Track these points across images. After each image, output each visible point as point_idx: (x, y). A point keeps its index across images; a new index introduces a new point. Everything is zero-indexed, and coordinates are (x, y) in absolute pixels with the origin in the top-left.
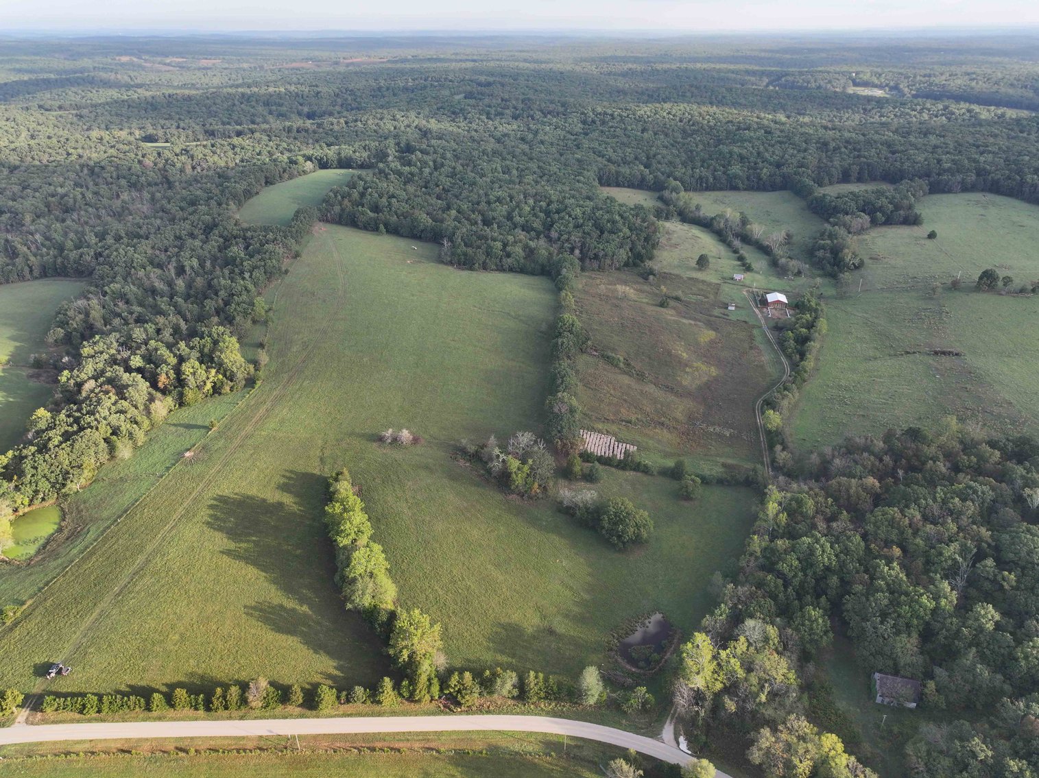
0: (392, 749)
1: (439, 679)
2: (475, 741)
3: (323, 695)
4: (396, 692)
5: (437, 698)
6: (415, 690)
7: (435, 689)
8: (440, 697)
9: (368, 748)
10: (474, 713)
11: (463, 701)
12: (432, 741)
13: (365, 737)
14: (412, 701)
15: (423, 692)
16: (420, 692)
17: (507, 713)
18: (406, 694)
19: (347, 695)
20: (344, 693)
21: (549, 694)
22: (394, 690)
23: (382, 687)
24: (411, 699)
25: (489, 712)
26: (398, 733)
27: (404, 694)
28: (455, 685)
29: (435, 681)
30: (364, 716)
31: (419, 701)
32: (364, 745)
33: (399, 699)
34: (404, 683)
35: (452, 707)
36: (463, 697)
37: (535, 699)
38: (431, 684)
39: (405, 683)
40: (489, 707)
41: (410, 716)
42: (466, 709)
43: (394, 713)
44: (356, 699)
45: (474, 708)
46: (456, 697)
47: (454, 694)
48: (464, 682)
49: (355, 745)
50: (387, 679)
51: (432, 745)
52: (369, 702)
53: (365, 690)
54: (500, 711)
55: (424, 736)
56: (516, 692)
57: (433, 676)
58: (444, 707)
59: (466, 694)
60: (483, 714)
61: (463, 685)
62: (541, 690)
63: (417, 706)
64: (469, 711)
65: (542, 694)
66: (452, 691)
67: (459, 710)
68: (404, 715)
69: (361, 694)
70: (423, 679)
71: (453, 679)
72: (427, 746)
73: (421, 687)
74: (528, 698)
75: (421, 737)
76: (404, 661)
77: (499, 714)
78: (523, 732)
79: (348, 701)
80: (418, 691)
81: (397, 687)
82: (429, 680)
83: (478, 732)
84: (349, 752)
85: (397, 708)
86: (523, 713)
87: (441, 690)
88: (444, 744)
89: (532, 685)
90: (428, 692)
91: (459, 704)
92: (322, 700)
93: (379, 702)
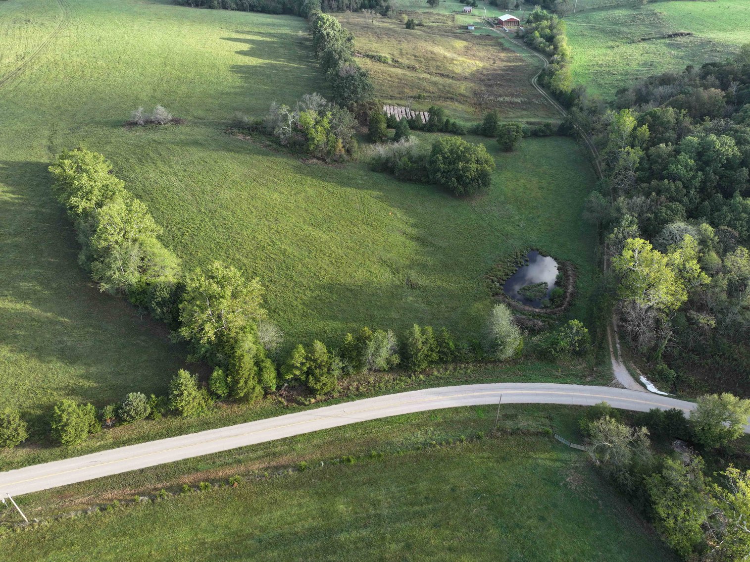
0: (213, 482)
1: (273, 362)
2: (352, 440)
3: (65, 417)
4: (204, 391)
5: (274, 389)
6: (237, 382)
7: (270, 376)
8: (279, 388)
9: (168, 489)
10: (337, 401)
11: (318, 387)
12: (281, 454)
13: (162, 472)
14: (235, 401)
15: (251, 383)
16: (246, 383)
17: (388, 392)
18: (222, 391)
19: (115, 411)
20: (109, 408)
21: (445, 354)
22: (199, 388)
23: (178, 387)
24: (232, 397)
25: (360, 395)
26: (220, 454)
27: (219, 392)
28: (302, 364)
29: (268, 363)
30: (154, 438)
31: (246, 399)
32: (159, 486)
33: (212, 403)
34: (215, 374)
35: (301, 399)
36: (318, 380)
37: (424, 365)
38: (261, 370)
39: (218, 373)
40: (357, 389)
41: (235, 423)
42: (324, 397)
43: (205, 425)
44: (132, 413)
45: (336, 395)
46: (307, 381)
47: (303, 378)
48: (317, 355)
49: (142, 489)
50: (184, 374)
51: (283, 460)
52: (158, 416)
53: (148, 397)
54: (375, 391)
55: (266, 449)
56: (396, 360)
57: (262, 356)
58: (288, 401)
59: (322, 375)
60: (353, 400)
61: (315, 361)
62: (431, 349)
63: (244, 407)
64: (330, 400)
65: (435, 356)
66: (298, 373)
67: (313, 401)
68: (225, 425)
69: (141, 404)
70: (248, 363)
71: (297, 355)
72: (273, 464)
73: (246, 375)
74: (415, 365)
75: (260, 453)
76: (209, 342)
77: (377, 395)
78: (423, 413)
79: (119, 420)
80: (242, 383)
81: (204, 381)
82: (257, 364)
83: (354, 426)
84: (132, 505)
85: (209, 415)
86: (412, 388)
87: (279, 375)
88: (302, 456)
89: (420, 345)
90: (260, 382)
91: (312, 392)
92: (66, 424)
93: (177, 413)
